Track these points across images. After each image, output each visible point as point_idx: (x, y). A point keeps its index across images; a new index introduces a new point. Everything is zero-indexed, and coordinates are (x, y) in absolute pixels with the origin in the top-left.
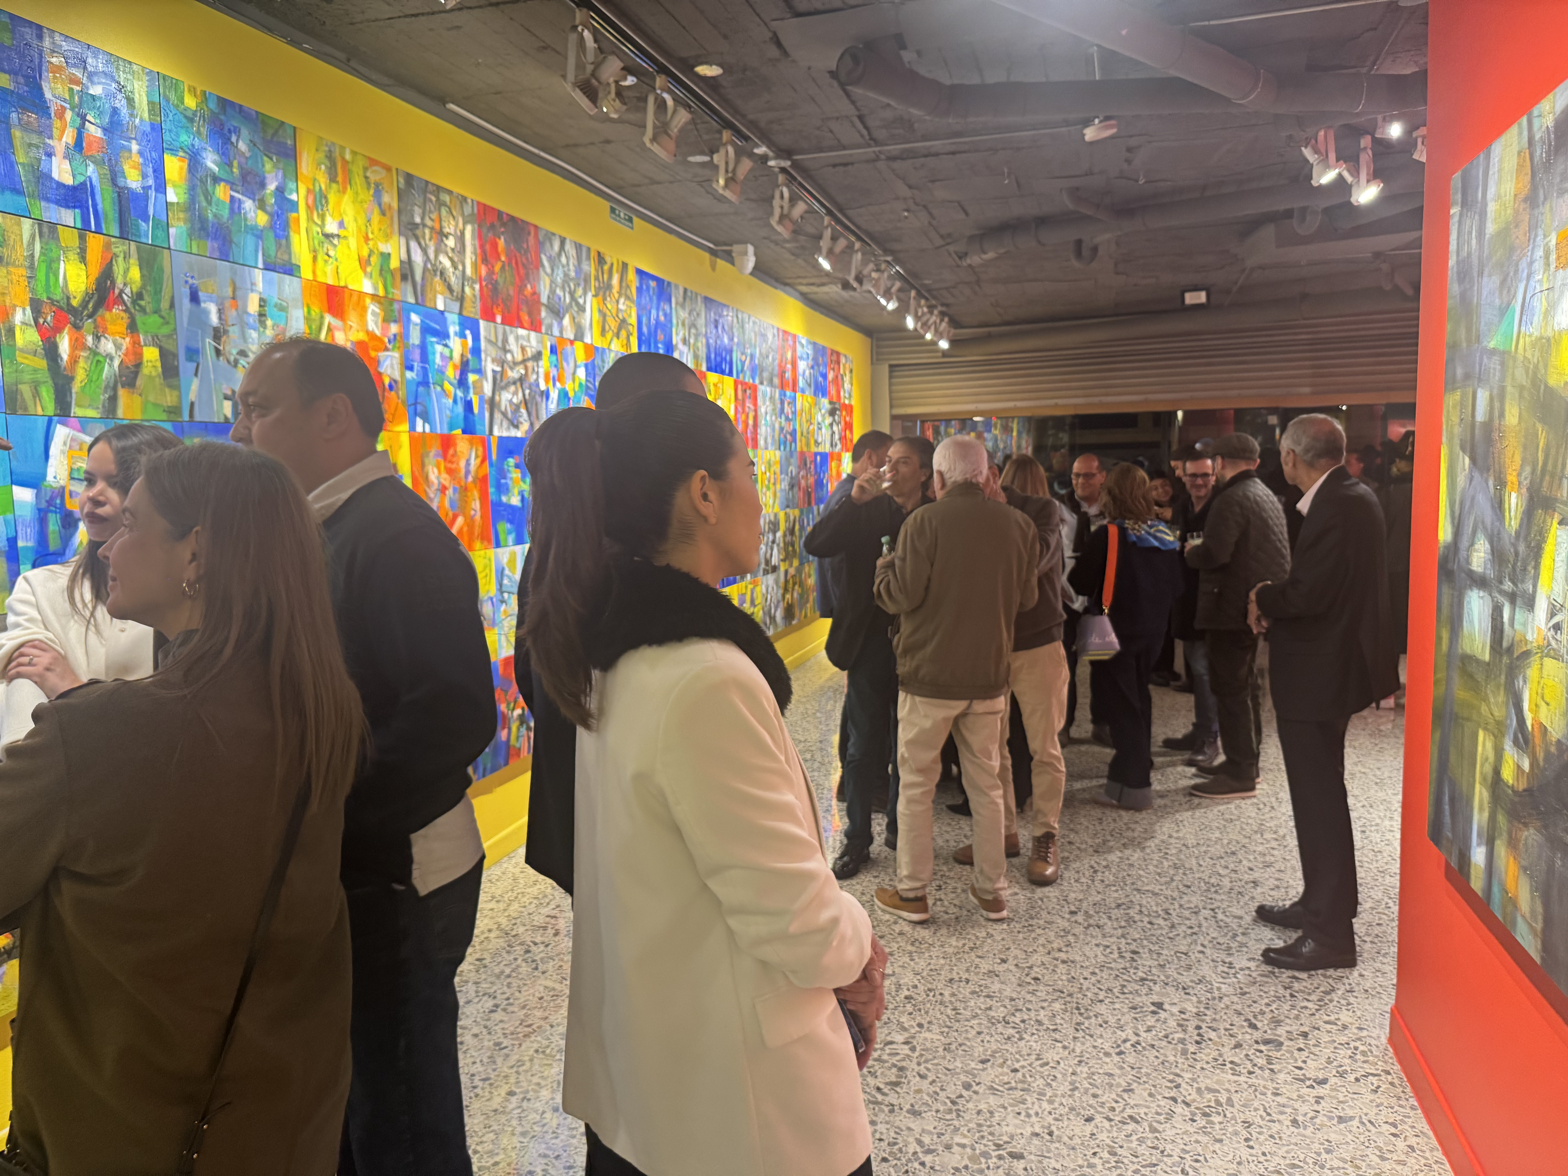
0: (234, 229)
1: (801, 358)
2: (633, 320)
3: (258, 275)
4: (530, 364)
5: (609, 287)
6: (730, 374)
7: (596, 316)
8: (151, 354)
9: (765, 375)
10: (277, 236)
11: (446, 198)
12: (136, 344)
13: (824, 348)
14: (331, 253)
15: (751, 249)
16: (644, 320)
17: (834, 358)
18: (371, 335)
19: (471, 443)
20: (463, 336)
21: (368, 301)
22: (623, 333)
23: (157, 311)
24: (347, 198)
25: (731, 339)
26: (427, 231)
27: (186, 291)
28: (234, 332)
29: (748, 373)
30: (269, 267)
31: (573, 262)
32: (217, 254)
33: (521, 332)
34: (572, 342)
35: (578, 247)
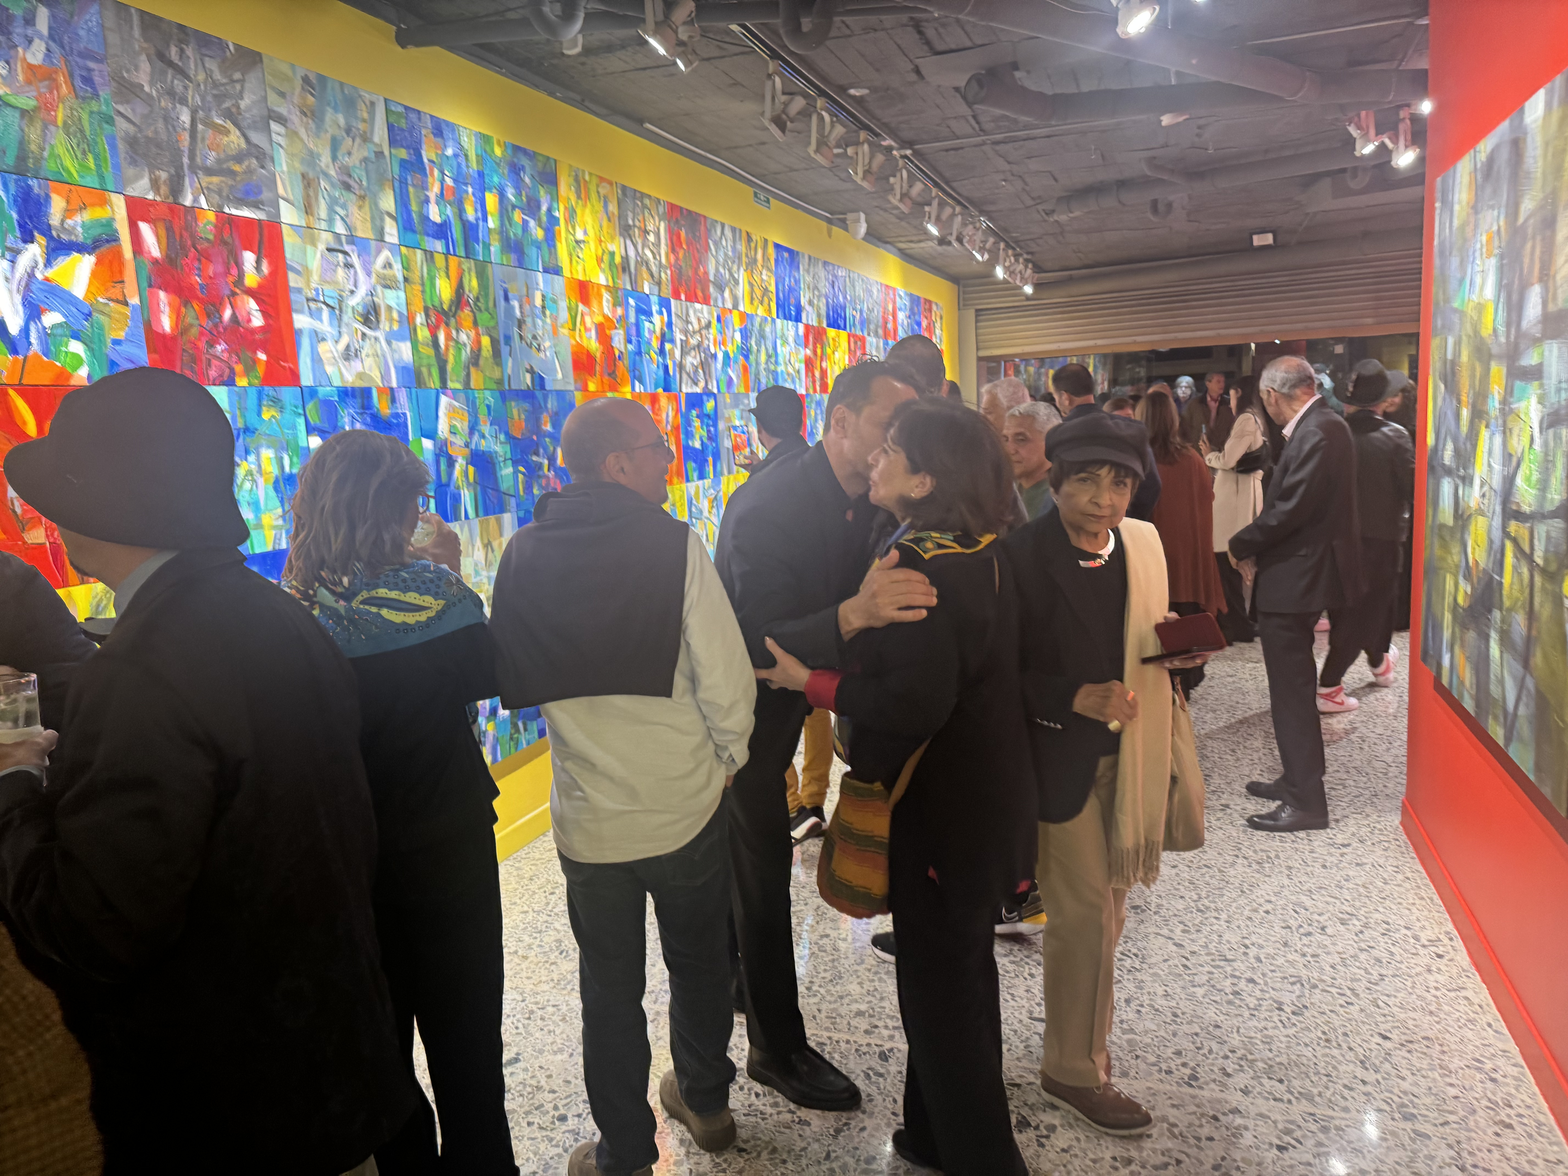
0: (525, 243)
1: (900, 309)
2: (772, 288)
3: (540, 277)
4: (704, 332)
5: (755, 261)
6: (845, 329)
7: (747, 287)
8: (486, 341)
9: (872, 327)
10: (549, 245)
11: (647, 202)
12: (478, 334)
13: (919, 298)
14: (580, 255)
15: (862, 216)
16: (780, 288)
17: (927, 307)
18: (606, 317)
19: (669, 398)
20: (661, 313)
21: (603, 291)
22: (766, 299)
23: (487, 310)
24: (588, 211)
25: (845, 298)
26: (636, 230)
27: (502, 293)
28: (529, 320)
29: (858, 327)
30: (546, 271)
31: (730, 243)
32: (517, 264)
33: (698, 306)
34: (730, 311)
35: (733, 230)
